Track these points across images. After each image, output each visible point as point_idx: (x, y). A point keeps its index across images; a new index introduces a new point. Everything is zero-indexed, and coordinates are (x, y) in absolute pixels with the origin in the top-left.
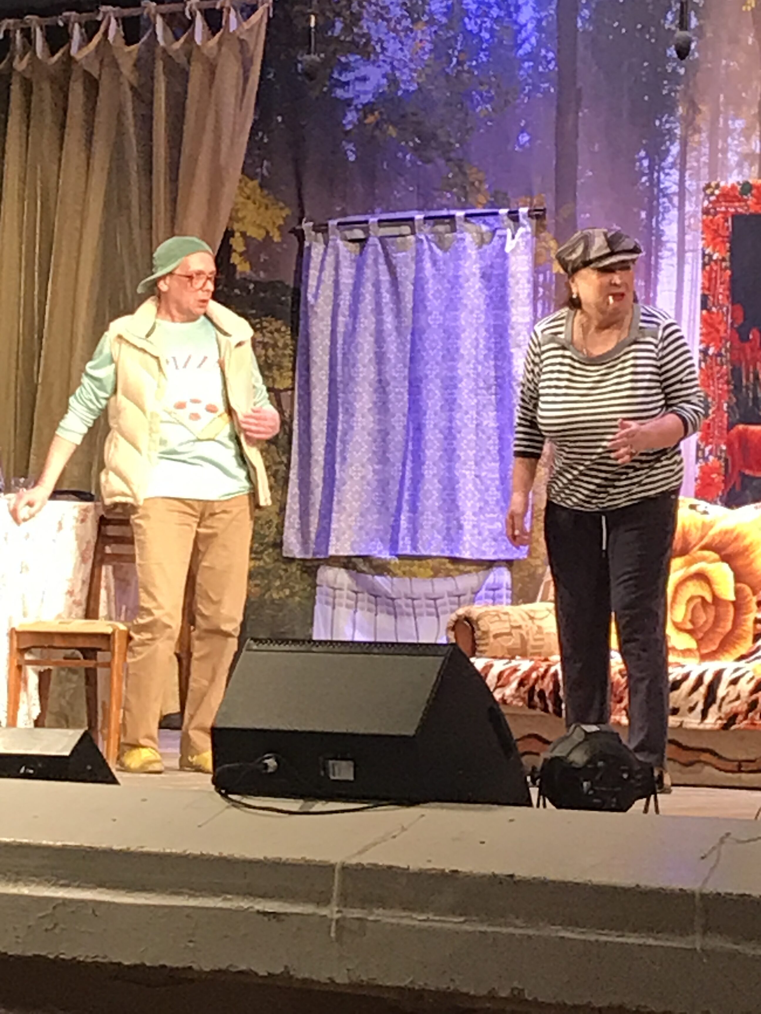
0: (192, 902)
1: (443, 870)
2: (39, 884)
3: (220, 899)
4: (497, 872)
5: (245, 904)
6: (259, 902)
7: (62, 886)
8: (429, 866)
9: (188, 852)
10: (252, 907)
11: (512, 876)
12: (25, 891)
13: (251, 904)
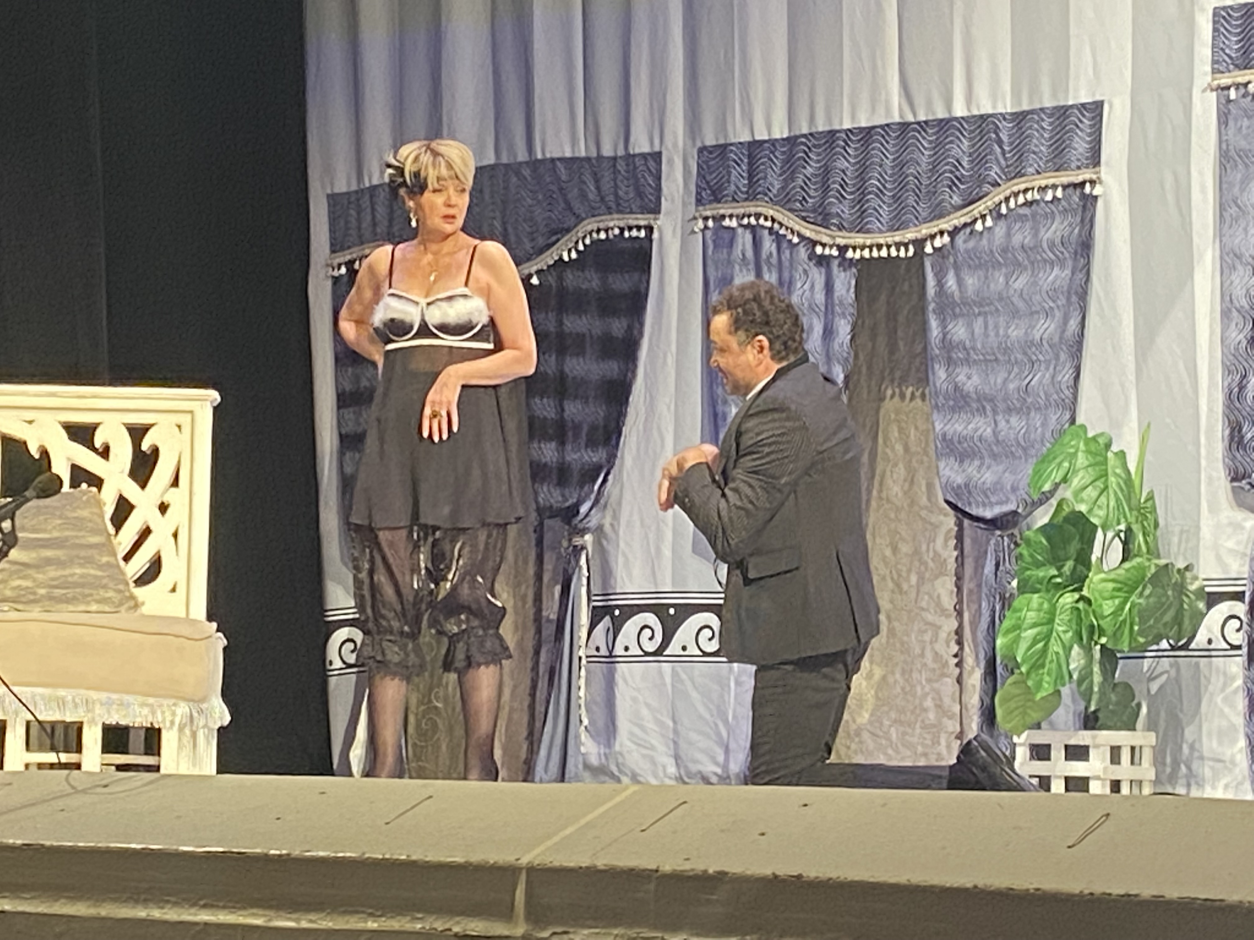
0: (372, 925)
1: (705, 871)
2: (176, 904)
3: (408, 918)
4: (778, 873)
5: (439, 925)
6: (458, 923)
7: (205, 906)
8: (687, 866)
9: (367, 855)
10: (450, 930)
11: (799, 877)
12: (156, 914)
13: (447, 926)
